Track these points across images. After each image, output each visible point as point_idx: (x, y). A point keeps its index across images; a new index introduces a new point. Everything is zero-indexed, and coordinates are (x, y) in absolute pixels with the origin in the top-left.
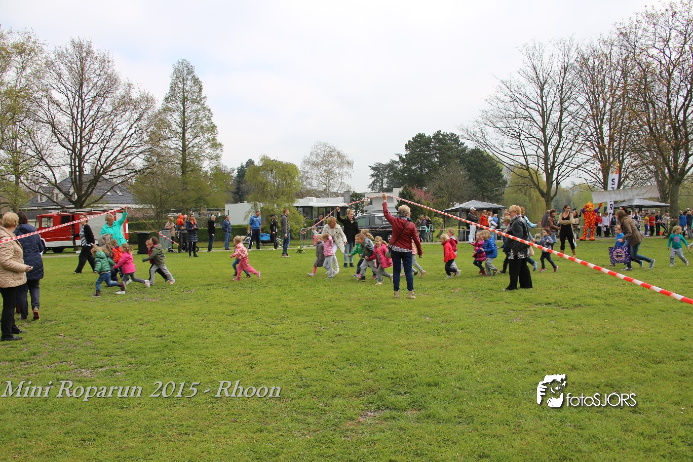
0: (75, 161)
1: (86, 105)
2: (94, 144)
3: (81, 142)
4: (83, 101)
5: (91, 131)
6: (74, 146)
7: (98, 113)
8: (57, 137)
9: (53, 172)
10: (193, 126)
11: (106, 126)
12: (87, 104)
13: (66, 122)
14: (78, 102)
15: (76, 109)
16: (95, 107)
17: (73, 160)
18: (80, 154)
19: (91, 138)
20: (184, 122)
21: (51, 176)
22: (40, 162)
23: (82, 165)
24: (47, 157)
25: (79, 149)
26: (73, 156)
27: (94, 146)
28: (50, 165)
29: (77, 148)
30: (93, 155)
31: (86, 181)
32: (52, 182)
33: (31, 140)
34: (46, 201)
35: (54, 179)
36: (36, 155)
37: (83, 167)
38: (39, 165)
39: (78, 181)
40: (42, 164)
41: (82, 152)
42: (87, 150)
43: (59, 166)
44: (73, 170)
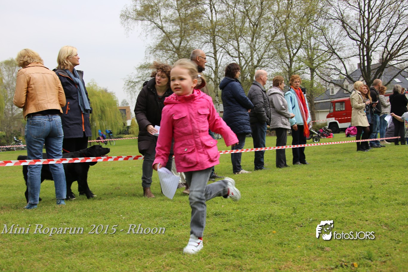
0: (363, 51)
2: (381, 32)
3: (368, 32)
5: (378, 20)
6: (362, 36)
7: (384, 2)
8: (347, 31)
9: (343, 63)
11: (392, 13)
13: (354, 16)
15: (363, 2)
18: (368, 44)
19: (377, 27)
21: (341, 67)
22: (332, 55)
23: (370, 54)
24: (338, 51)
25: (367, 39)
26: (361, 46)
27: (381, 34)
28: (341, 57)
29: (364, 39)
30: (380, 43)
31: (373, 70)
32: (343, 73)
33: (323, 37)
34: (337, 93)
35: (344, 69)
36: (329, 50)
37: (371, 56)
38: (331, 58)
39: (366, 70)
40: (334, 57)
41: (369, 41)
42: (375, 39)
43: (349, 57)
44: (362, 60)
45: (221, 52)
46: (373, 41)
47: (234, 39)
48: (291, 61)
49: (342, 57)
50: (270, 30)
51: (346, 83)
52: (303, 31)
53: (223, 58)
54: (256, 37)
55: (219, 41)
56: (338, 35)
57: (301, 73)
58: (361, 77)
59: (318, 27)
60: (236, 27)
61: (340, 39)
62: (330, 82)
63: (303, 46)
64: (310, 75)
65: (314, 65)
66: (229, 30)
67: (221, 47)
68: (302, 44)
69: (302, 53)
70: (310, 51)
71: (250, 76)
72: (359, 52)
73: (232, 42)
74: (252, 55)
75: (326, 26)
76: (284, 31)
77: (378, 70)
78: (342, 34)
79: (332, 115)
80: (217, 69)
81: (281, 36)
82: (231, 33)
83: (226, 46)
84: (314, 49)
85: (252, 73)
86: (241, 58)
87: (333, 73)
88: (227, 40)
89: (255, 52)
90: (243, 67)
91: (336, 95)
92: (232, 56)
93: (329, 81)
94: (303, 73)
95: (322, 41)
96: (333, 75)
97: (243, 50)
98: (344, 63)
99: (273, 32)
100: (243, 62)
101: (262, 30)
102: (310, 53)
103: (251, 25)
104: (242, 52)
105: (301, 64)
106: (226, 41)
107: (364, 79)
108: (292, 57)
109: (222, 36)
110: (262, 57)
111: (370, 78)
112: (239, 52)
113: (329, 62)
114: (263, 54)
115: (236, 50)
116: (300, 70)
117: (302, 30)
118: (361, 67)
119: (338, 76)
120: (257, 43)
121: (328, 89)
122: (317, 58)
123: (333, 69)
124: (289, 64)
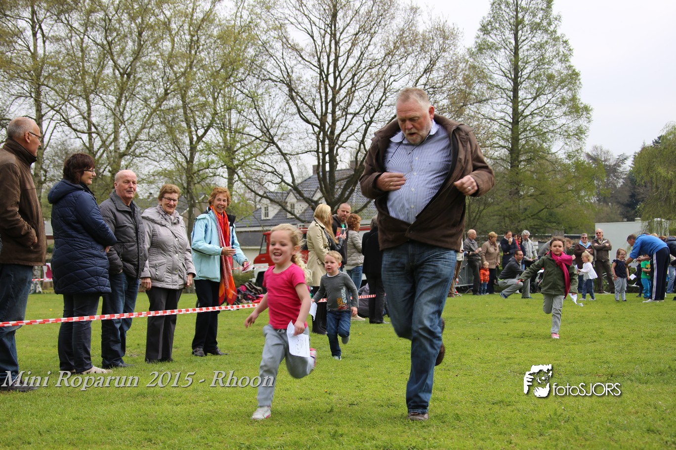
0: (323, 144)
1: (342, 49)
2: (355, 115)
3: (334, 112)
4: (337, 43)
5: (351, 93)
6: (323, 119)
7: (361, 62)
8: (296, 105)
9: (288, 163)
10: (533, 75)
11: (373, 84)
12: (344, 48)
13: (311, 80)
14: (330, 45)
15: (326, 57)
16: (356, 53)
17: (320, 144)
18: (332, 132)
19: (349, 104)
20: (516, 69)
21: (284, 169)
22: (268, 147)
23: (335, 152)
24: (280, 139)
25: (330, 124)
26: (321, 136)
27: (355, 118)
28: (284, 152)
29: (326, 123)
30: (353, 134)
31: (340, 180)
32: (287, 181)
33: (255, 110)
34: (274, 217)
35: (290, 174)
36: (263, 135)
37: (337, 155)
38: (267, 152)
39: (328, 178)
40: (272, 150)
41: (335, 129)
42: (344, 126)
43: (298, 154)
44: (321, 161)
45: (51, 119)
46: (341, 129)
47: (81, 96)
48: (193, 149)
49: (286, 152)
50: (154, 86)
51: (292, 199)
52: (218, 97)
53: (55, 131)
54: (126, 97)
55: (50, 97)
56: (280, 110)
57: (211, 175)
58: (319, 190)
59: (245, 91)
60: (85, 72)
61: (284, 119)
62: (262, 197)
63: (217, 124)
64: (226, 180)
65: (236, 162)
66: (70, 78)
67: (52, 108)
68: (215, 121)
69: (213, 136)
70: (228, 134)
71: (109, 171)
72: (316, 145)
73: (75, 101)
74: (116, 132)
75: (260, 91)
76: (181, 92)
77: (347, 182)
78: (288, 109)
79: (264, 259)
80: (41, 151)
81: (174, 102)
82: (75, 83)
83: (64, 107)
84: (236, 131)
85: (115, 166)
86: (94, 135)
87: (269, 178)
88: (66, 97)
89: (123, 126)
90: (97, 152)
91: (272, 220)
92: (75, 130)
93: (261, 193)
94: (215, 175)
95: (251, 117)
96: (270, 183)
97: (98, 119)
98: (290, 163)
99: (161, 91)
100: (97, 143)
101: (139, 84)
102: (228, 138)
103: (117, 72)
104: (96, 124)
105: (213, 157)
106: (63, 98)
107: (324, 197)
108: (194, 143)
109: (56, 88)
110: (137, 137)
111: (333, 195)
112: (90, 123)
113: (262, 158)
114: (139, 132)
115: (84, 118)
116: (208, 168)
117: (216, 94)
118: (318, 174)
119: (277, 185)
120: (128, 109)
121: (258, 207)
122: (241, 147)
123: (269, 172)
124: (188, 156)
